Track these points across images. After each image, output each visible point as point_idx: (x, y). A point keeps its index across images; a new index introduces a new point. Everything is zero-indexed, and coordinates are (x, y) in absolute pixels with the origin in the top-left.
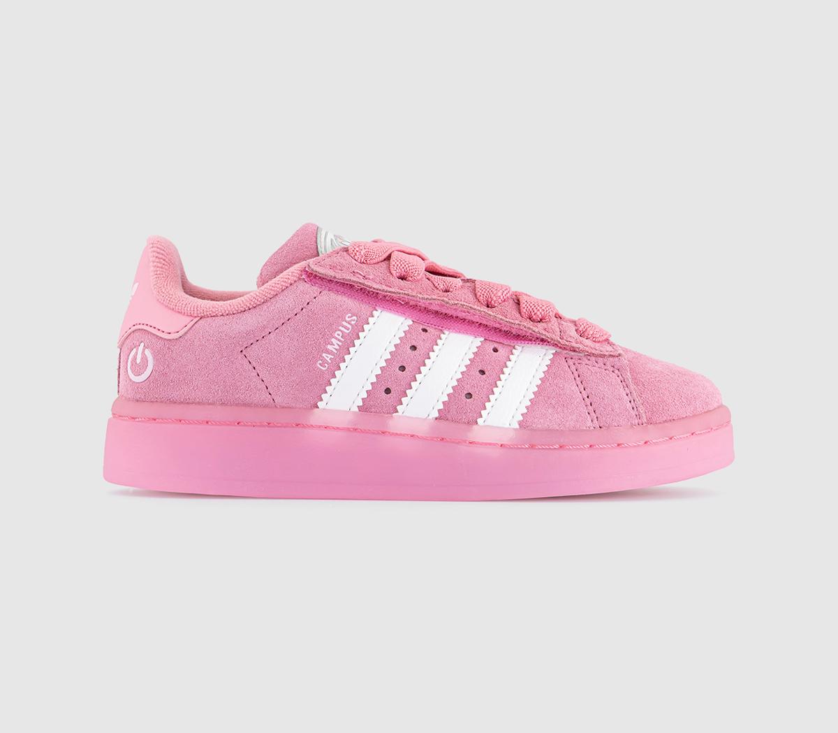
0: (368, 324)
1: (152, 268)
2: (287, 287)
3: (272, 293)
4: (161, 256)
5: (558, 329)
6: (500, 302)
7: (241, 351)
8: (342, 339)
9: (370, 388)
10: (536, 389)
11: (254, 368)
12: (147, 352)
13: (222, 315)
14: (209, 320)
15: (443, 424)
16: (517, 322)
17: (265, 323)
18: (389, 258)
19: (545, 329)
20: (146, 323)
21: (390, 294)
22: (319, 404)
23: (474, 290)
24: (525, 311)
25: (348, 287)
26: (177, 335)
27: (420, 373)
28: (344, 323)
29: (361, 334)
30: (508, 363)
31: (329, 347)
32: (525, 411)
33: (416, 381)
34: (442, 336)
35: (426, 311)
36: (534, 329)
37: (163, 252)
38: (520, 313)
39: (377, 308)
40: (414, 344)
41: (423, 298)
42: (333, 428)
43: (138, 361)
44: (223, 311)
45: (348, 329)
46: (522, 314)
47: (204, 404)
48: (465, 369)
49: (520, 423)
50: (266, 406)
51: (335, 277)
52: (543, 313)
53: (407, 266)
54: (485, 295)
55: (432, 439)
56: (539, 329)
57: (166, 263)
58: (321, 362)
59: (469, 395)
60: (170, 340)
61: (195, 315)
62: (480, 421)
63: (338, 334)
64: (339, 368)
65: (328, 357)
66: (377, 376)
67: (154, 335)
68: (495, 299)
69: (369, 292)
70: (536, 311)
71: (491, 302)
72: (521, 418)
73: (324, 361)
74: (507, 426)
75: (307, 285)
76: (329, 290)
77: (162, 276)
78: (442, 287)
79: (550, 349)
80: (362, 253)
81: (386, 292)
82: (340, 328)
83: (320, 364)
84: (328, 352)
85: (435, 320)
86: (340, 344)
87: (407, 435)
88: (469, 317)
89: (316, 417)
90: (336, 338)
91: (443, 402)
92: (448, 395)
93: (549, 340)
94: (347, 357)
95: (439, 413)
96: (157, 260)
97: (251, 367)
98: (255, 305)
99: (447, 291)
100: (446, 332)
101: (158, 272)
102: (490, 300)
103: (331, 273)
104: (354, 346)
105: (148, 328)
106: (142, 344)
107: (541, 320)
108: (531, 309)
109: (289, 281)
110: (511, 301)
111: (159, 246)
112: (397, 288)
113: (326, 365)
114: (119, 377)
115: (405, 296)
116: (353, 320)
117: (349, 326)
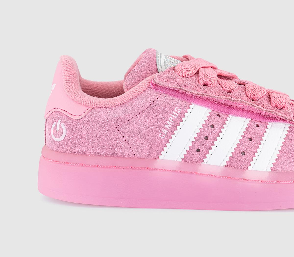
0: (187, 113)
1: (64, 77)
2: (142, 92)
3: (134, 96)
4: (68, 70)
5: (292, 113)
6: (260, 98)
7: (116, 127)
8: (173, 122)
9: (188, 149)
10: (280, 149)
11: (123, 137)
12: (63, 125)
13: (105, 107)
14: (98, 109)
15: (229, 168)
16: (270, 110)
17: (130, 113)
18: (198, 73)
19: (285, 114)
20: (61, 108)
21: (199, 95)
22: (160, 157)
23: (245, 90)
24: (273, 103)
25: (176, 92)
26: (80, 117)
27: (216, 140)
28: (174, 113)
29: (183, 119)
30: (265, 134)
31: (166, 126)
32: (275, 162)
33: (214, 145)
34: (228, 118)
35: (219, 103)
36: (279, 114)
37: (70, 67)
38: (271, 104)
39: (192, 103)
40: (213, 124)
41: (217, 98)
42: (168, 170)
43: (58, 130)
44: (106, 105)
45: (176, 116)
46: (272, 104)
47: (95, 156)
48: (241, 138)
49: (272, 169)
50: (130, 157)
51: (168, 87)
52: (284, 104)
53: (208, 78)
54: (252, 94)
55: (223, 177)
56: (281, 114)
57: (71, 74)
58: (161, 134)
59: (244, 153)
60: (76, 120)
61: (90, 106)
62: (250, 168)
63: (170, 119)
64: (171, 138)
65: (165, 131)
66: (192, 142)
67: (66, 116)
68: (257, 96)
69: (187, 94)
70: (280, 103)
71: (254, 98)
72: (272, 166)
73: (163, 134)
74: (264, 170)
75: (153, 91)
76: (165, 94)
77: (69, 81)
78: (227, 89)
79: (288, 124)
80: (183, 72)
81: (197, 94)
82: (172, 115)
83: (160, 135)
84: (165, 128)
85: (224, 109)
86: (172, 124)
87: (209, 175)
88: (243, 107)
89: (158, 164)
90: (169, 121)
91: (229, 157)
92: (232, 153)
93: (287, 120)
94: (175, 132)
95: (227, 163)
96: (67, 72)
97: (121, 136)
98: (124, 103)
99: (230, 92)
100: (230, 116)
101: (68, 79)
102: (254, 97)
103: (166, 84)
104: (180, 125)
105: (62, 111)
106: (59, 120)
107: (282, 108)
108: (277, 102)
109: (143, 89)
110: (266, 97)
111: (67, 64)
112: (202, 91)
113: (164, 136)
114: (45, 135)
115: (208, 96)
116: (179, 111)
117: (177, 114)
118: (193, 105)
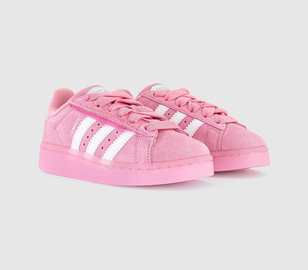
0: (82, 121)
7: (55, 128)
8: (76, 126)
9: (80, 143)
10: (122, 147)
11: (58, 134)
22: (71, 147)
25: (80, 109)
27: (91, 139)
28: (76, 121)
30: (118, 137)
31: (72, 129)
32: (116, 155)
33: (90, 142)
35: (101, 117)
40: (93, 129)
42: (73, 155)
48: (104, 138)
50: (61, 146)
62: (103, 157)
63: (75, 124)
64: (74, 136)
66: (82, 139)
69: (85, 111)
72: (114, 157)
73: (71, 133)
74: (110, 159)
76: (75, 110)
79: (134, 133)
81: (89, 111)
86: (75, 128)
90: (74, 126)
91: (96, 150)
92: (97, 147)
94: (75, 132)
95: (95, 153)
100: (105, 125)
104: (78, 129)
116: (79, 120)
117: (78, 122)
118: (88, 117)
